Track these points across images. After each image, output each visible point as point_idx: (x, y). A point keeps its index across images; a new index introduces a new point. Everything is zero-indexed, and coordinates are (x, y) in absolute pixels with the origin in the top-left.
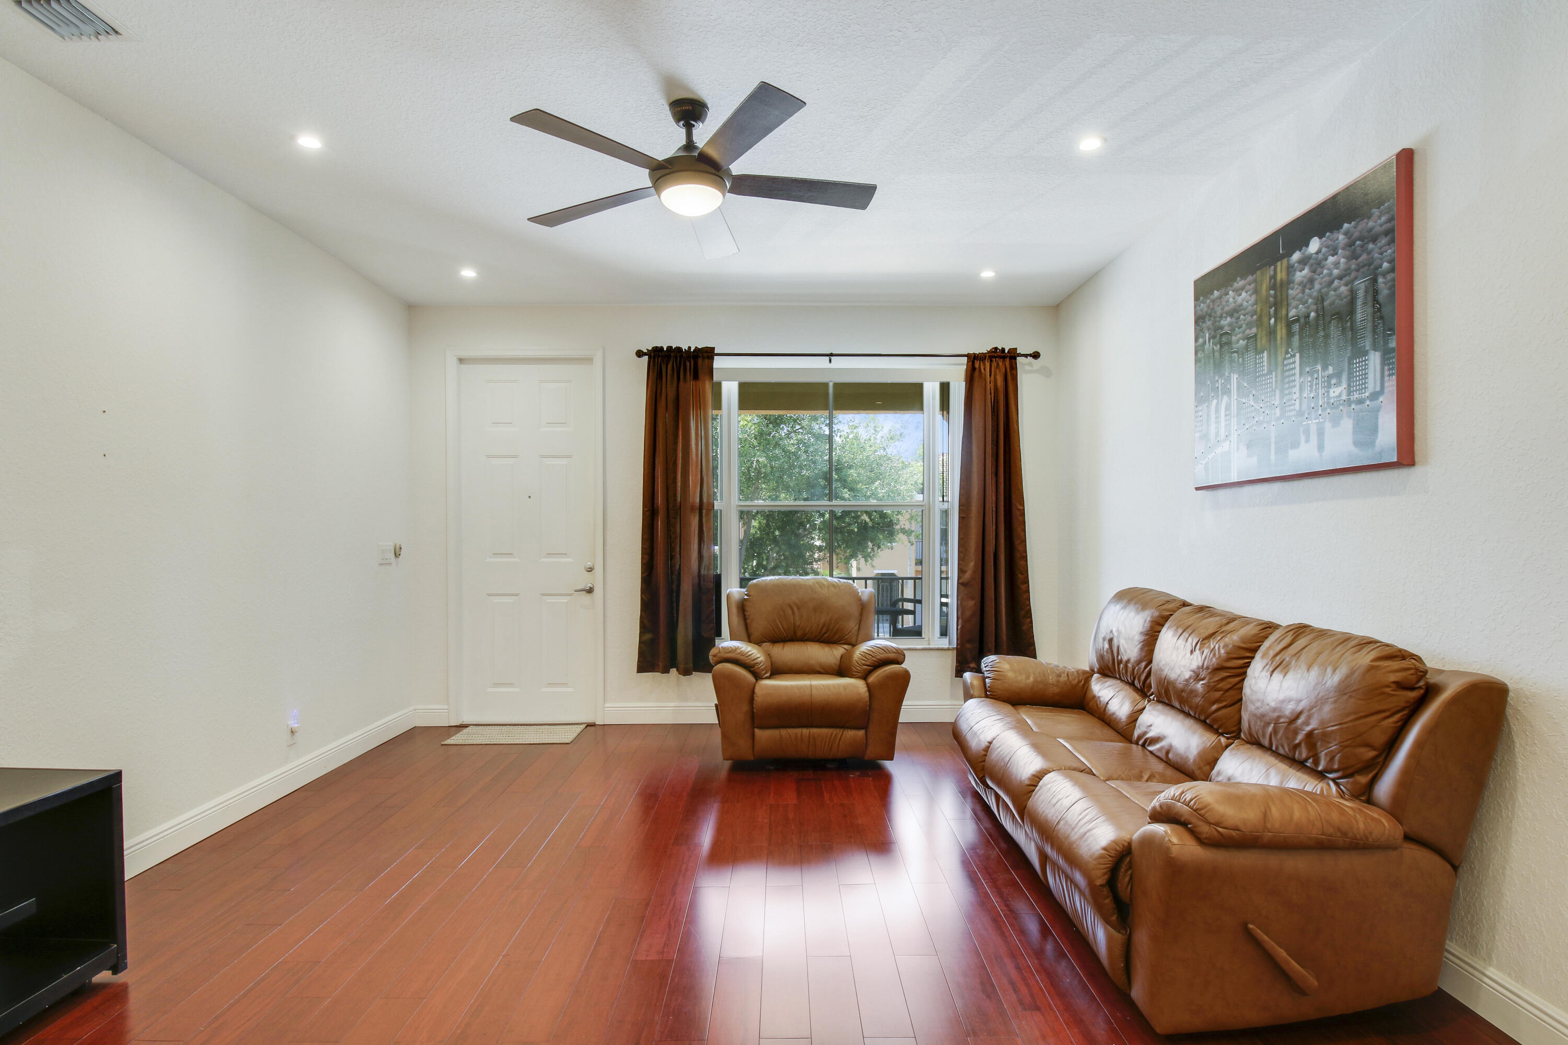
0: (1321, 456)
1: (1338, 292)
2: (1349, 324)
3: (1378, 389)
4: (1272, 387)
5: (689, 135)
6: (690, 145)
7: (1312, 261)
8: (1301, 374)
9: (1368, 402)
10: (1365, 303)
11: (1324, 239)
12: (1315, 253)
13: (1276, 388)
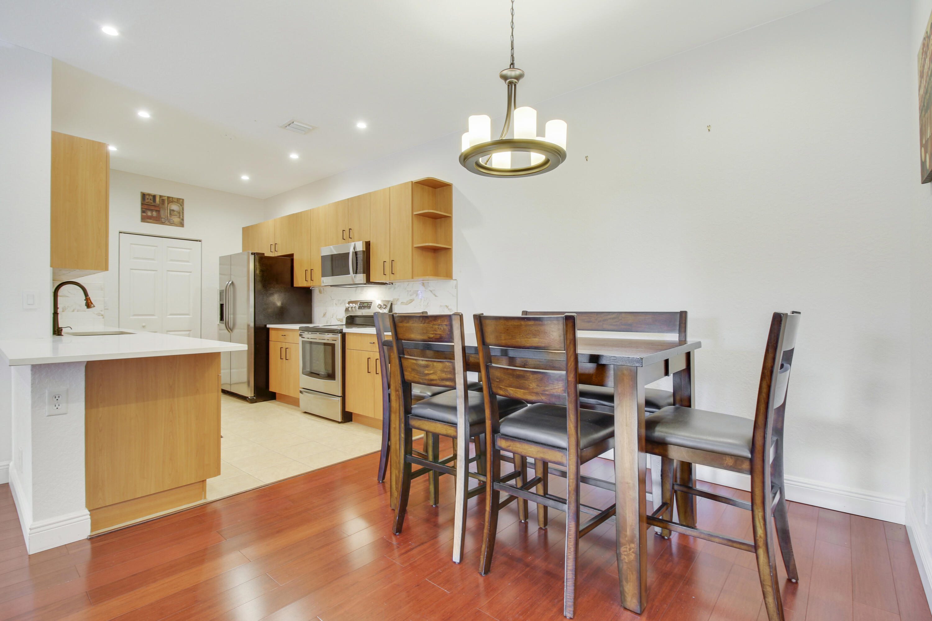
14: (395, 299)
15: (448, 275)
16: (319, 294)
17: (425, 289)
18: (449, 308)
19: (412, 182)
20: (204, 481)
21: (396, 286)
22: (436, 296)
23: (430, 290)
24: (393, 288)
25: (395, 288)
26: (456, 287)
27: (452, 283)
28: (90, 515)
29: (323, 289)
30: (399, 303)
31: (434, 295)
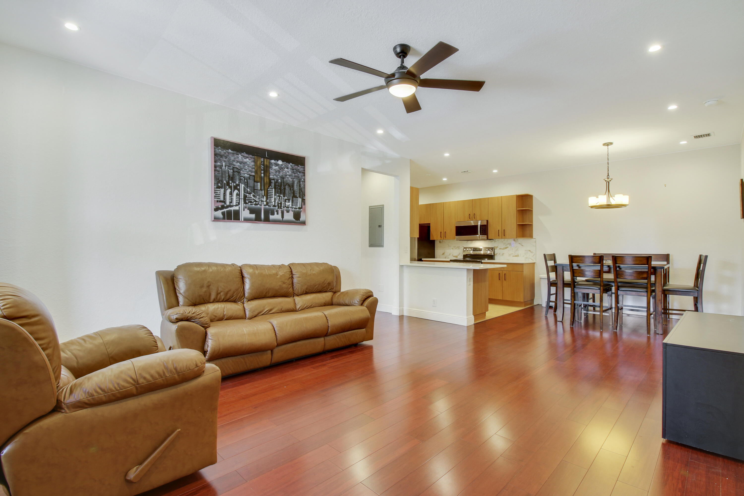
0: (283, 219)
1: (288, 179)
2: (292, 188)
3: (301, 207)
4: (262, 195)
5: (403, 62)
6: (402, 67)
7: (279, 166)
8: (275, 195)
9: (298, 209)
10: (297, 186)
11: (283, 163)
12: (281, 165)
13: (264, 195)
14: (495, 247)
15: (531, 236)
16: (439, 243)
17: (515, 242)
18: (531, 251)
19: (516, 195)
20: (485, 312)
21: (496, 241)
22: (523, 246)
23: (519, 243)
24: (494, 242)
25: (495, 242)
26: (535, 242)
27: (532, 240)
28: (474, 317)
29: (443, 241)
30: (498, 248)
31: (522, 245)
